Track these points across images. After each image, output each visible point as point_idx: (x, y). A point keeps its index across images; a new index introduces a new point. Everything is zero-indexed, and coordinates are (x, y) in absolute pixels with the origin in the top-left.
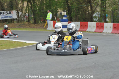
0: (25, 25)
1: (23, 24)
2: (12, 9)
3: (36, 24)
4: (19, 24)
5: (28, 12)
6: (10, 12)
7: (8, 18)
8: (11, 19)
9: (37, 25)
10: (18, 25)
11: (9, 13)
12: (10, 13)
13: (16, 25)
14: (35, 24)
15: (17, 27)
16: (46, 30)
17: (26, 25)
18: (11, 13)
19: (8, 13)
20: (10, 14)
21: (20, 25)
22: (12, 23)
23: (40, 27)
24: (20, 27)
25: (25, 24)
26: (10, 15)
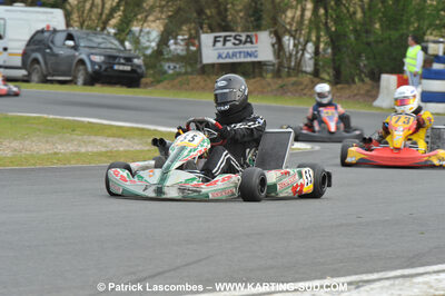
0: (300, 87)
1: (294, 84)
2: (258, 28)
3: (339, 86)
4: (280, 82)
5: (314, 38)
6: (248, 36)
7: (242, 60)
8: (253, 63)
9: (342, 88)
10: (275, 87)
11: (246, 42)
12: (249, 40)
13: (269, 85)
14: (337, 83)
15: (272, 91)
16: (371, 106)
17: (302, 87)
18: (254, 40)
19: (243, 39)
20: (248, 45)
21: (281, 87)
22: (254, 77)
23: (355, 95)
24: (282, 94)
25: (301, 83)
26: (248, 48)
